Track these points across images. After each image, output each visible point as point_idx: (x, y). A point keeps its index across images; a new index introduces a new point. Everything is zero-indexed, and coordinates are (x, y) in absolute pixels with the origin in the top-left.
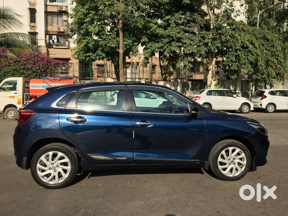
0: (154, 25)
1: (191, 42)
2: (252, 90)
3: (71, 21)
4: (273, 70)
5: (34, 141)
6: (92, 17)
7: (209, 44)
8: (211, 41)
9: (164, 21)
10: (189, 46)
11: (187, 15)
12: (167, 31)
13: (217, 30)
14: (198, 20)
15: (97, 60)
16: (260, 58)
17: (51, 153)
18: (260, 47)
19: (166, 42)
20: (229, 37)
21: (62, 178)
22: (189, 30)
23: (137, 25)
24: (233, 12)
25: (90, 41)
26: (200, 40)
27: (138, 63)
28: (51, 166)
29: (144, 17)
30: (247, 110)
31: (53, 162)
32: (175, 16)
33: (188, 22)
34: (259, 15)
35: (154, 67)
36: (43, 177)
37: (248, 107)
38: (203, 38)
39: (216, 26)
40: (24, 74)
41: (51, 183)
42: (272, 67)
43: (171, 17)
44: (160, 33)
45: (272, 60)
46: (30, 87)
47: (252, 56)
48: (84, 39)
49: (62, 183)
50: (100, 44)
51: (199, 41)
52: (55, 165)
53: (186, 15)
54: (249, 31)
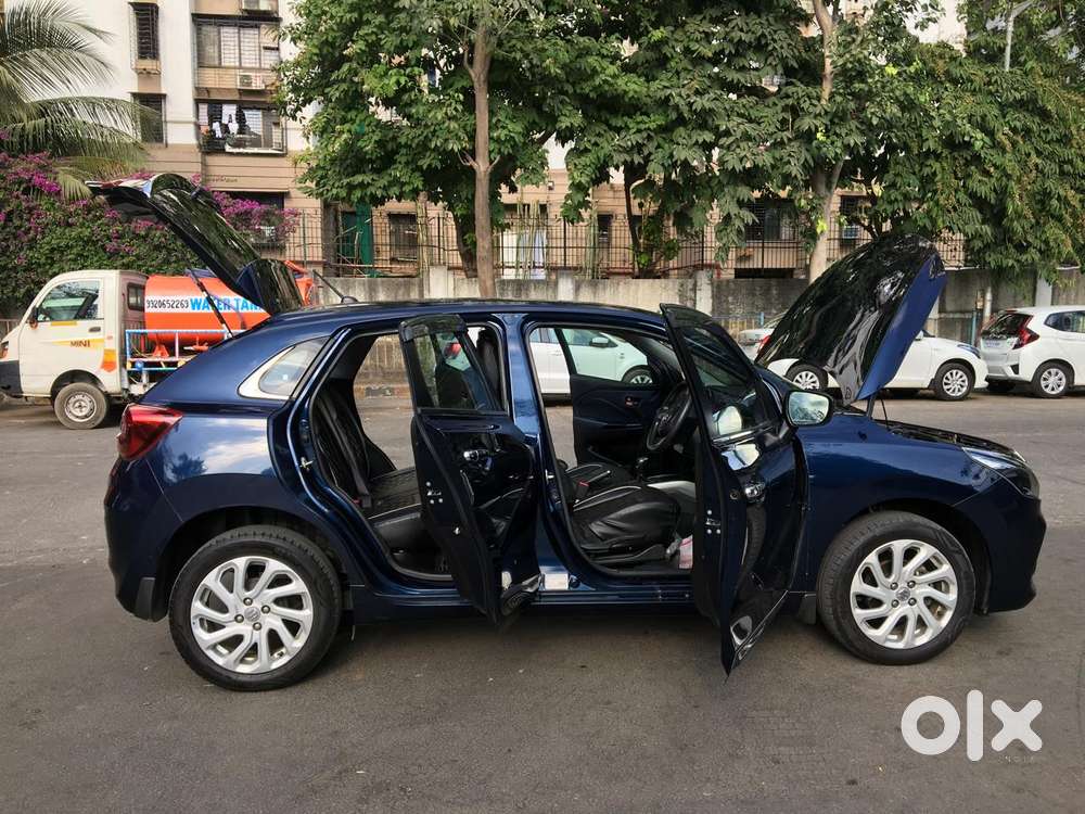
0: (605, 63)
1: (748, 127)
2: (982, 311)
3: (290, 51)
4: (1066, 231)
5: (182, 521)
6: (374, 38)
7: (819, 135)
8: (826, 125)
9: (647, 49)
10: (742, 145)
11: (734, 22)
12: (655, 85)
13: (849, 81)
14: (775, 41)
15: (390, 198)
16: (1014, 187)
17: (240, 563)
18: (1014, 144)
19: (653, 126)
20: (895, 110)
21: (283, 650)
22: (742, 80)
23: (544, 65)
24: (911, 10)
25: (366, 129)
26: (784, 122)
27: (543, 208)
28: (243, 609)
29: (570, 32)
30: (962, 386)
31: (248, 594)
32: (687, 28)
33: (737, 50)
34: (1011, 19)
35: (604, 221)
36: (214, 647)
37: (965, 377)
38: (795, 111)
39: (845, 64)
40: (123, 257)
41: (243, 669)
42: (1059, 219)
43: (673, 32)
44: (631, 94)
45: (1062, 193)
46: (146, 305)
47: (984, 179)
48: (344, 121)
49: (284, 671)
50: (403, 140)
51: (778, 125)
52: (257, 605)
53: (731, 25)
54: (972, 82)
